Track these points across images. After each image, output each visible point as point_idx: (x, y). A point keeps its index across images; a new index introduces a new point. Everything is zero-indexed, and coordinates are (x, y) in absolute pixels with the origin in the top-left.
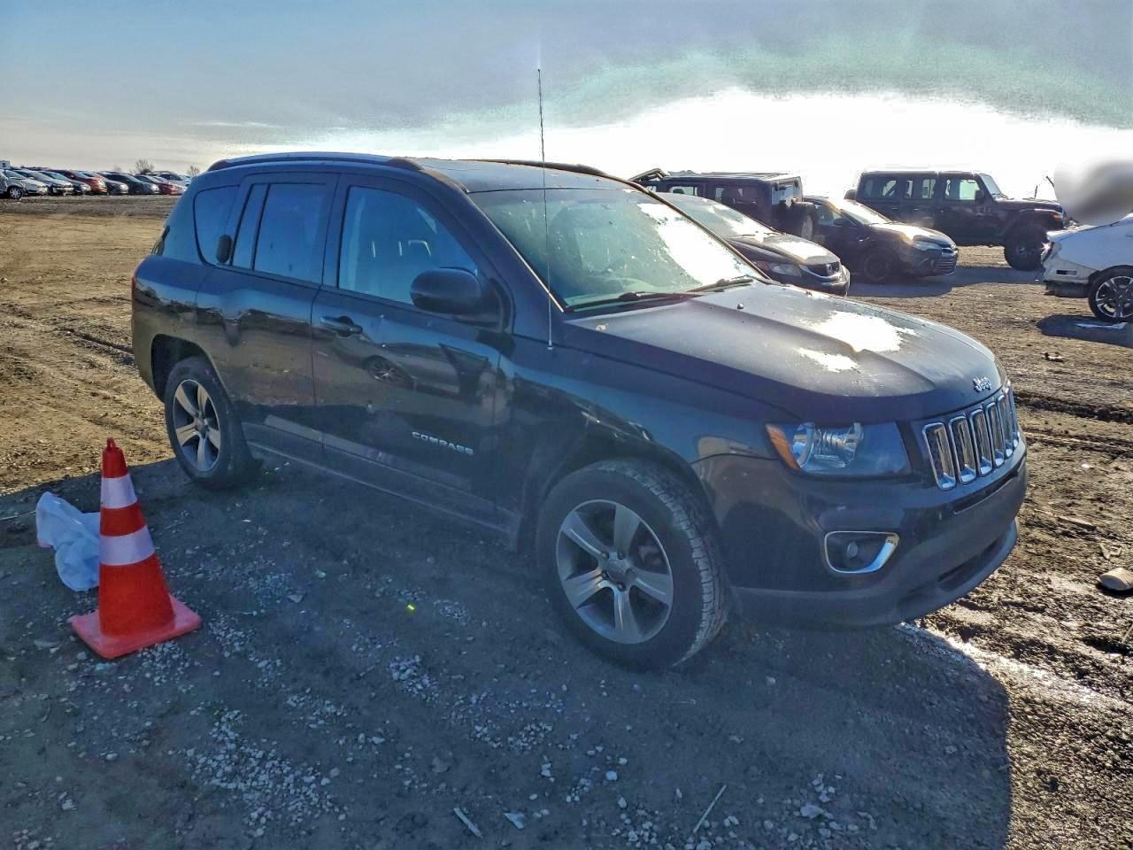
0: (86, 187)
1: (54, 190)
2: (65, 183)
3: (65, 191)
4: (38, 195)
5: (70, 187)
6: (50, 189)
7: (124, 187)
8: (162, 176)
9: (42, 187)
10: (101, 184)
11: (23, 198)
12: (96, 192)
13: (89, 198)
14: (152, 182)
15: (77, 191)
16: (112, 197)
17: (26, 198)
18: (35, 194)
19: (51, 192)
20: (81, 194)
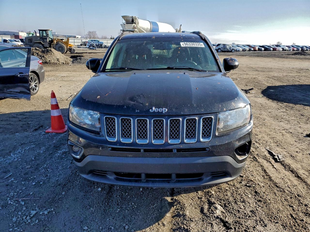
0: (252, 49)
1: (244, 50)
2: (247, 48)
3: (246, 50)
4: (240, 51)
5: (248, 49)
6: (243, 50)
7: (263, 49)
8: (276, 46)
9: (241, 49)
10: (257, 48)
11: (235, 52)
12: (255, 50)
13: (253, 52)
14: (271, 47)
15: (250, 50)
16: (259, 52)
17: (236, 52)
18: (239, 51)
19: (243, 51)
20: (251, 51)
